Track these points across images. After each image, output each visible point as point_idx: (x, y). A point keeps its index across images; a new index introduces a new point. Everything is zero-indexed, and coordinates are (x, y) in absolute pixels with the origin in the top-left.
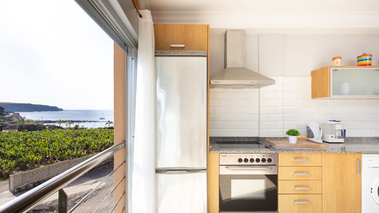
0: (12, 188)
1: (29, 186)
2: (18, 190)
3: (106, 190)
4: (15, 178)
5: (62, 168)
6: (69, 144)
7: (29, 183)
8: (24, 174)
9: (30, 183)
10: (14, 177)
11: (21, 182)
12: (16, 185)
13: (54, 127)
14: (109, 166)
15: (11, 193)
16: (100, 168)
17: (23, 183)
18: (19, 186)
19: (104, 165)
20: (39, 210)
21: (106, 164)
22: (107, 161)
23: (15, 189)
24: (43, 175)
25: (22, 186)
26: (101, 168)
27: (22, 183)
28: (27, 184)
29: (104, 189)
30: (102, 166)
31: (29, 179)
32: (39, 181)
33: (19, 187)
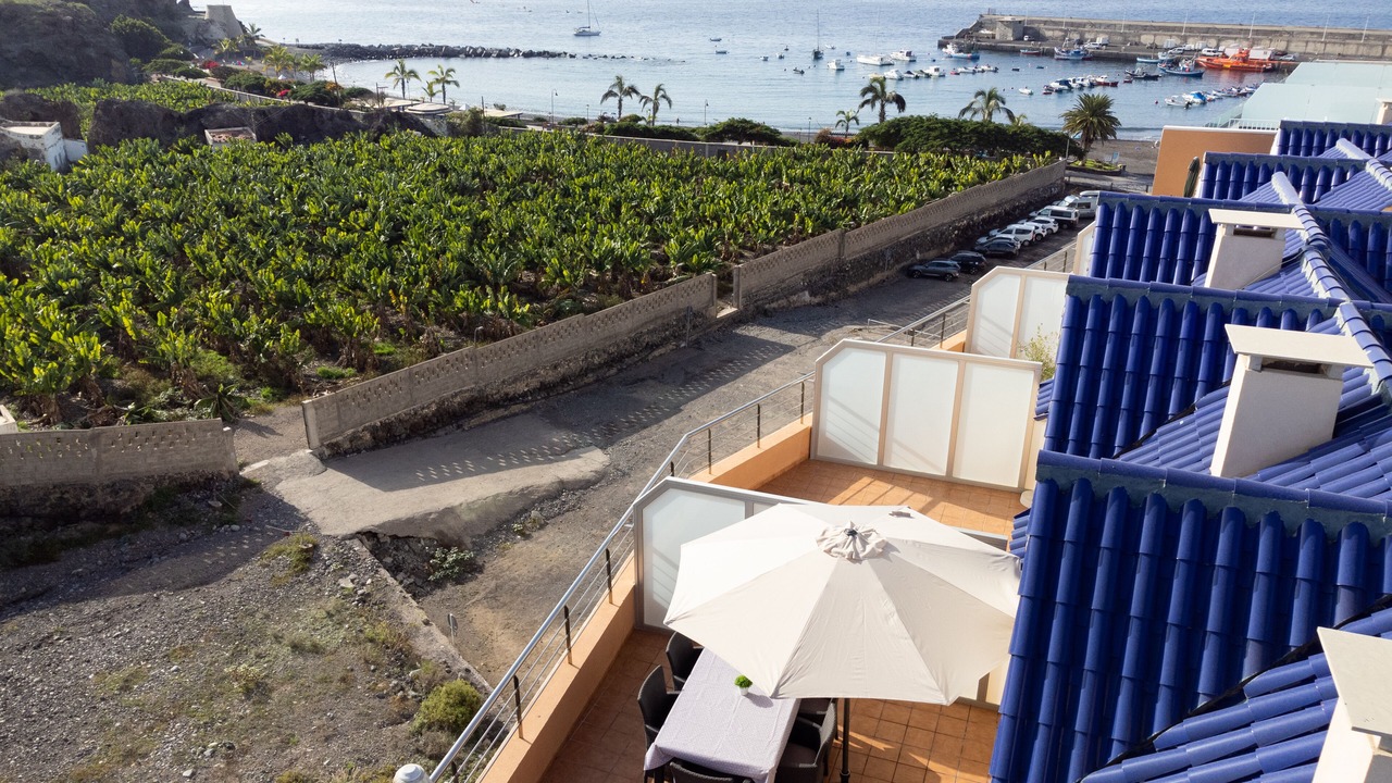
0: (316, 442)
1: (361, 438)
2: (333, 449)
3: (610, 490)
4: (319, 412)
5: (452, 376)
6: (461, 254)
7: (360, 429)
8: (340, 396)
9: (362, 427)
10: (316, 409)
11: (336, 423)
12: (325, 435)
13: (386, 120)
14: (620, 371)
15: (316, 461)
16: (586, 380)
17: (343, 426)
18: (333, 435)
19: (600, 366)
20: (409, 537)
21: (608, 364)
22: (612, 350)
23: (322, 445)
24: (396, 402)
25: (340, 438)
26: (591, 377)
27: (340, 426)
28: (354, 433)
29: (603, 483)
30: (593, 371)
31: (357, 416)
32: (386, 424)
33: (334, 440)
